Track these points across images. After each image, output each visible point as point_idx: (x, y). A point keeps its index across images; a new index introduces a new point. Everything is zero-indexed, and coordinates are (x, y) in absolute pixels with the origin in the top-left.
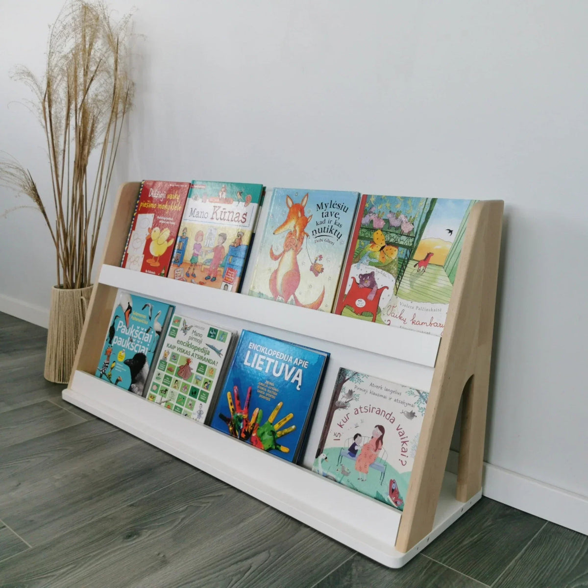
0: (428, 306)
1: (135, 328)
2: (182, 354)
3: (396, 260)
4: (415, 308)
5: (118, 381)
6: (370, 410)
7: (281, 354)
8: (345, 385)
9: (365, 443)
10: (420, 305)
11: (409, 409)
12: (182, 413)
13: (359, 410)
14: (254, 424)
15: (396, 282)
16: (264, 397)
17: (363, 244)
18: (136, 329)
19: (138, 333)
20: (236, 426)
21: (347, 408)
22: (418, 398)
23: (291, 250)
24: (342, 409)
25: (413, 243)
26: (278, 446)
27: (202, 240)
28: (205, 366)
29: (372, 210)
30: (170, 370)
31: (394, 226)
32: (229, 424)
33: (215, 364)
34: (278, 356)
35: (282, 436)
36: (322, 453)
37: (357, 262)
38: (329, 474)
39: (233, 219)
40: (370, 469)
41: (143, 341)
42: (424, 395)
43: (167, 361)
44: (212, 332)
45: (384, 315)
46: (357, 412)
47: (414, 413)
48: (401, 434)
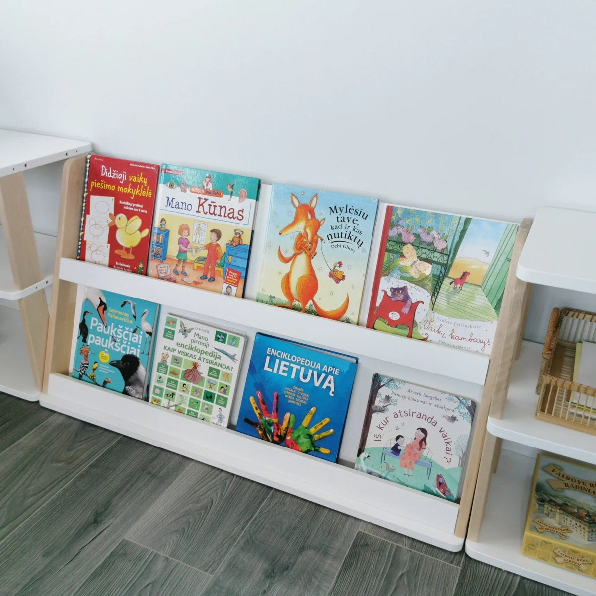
0: (467, 322)
1: (116, 326)
2: (187, 358)
3: (430, 276)
4: (453, 323)
5: (105, 383)
6: (411, 414)
7: (307, 360)
8: (380, 391)
9: (408, 443)
10: (459, 321)
11: (450, 414)
12: (198, 417)
13: (399, 414)
14: (287, 428)
15: (432, 297)
16: (294, 402)
17: (392, 257)
18: (118, 328)
19: (122, 333)
20: (266, 429)
21: (386, 412)
22: (458, 404)
23: (304, 253)
24: (380, 413)
25: (448, 260)
26: (317, 448)
27: (189, 235)
28: (218, 371)
29: (400, 223)
30: (174, 373)
31: (425, 242)
32: (258, 428)
33: (229, 369)
34: (303, 362)
35: (320, 439)
36: (363, 452)
37: (387, 275)
38: (373, 470)
39: (226, 215)
40: (415, 466)
41: (131, 342)
42: (464, 401)
43: (168, 364)
44: (220, 335)
45: (421, 328)
46: (396, 416)
47: (456, 417)
48: (444, 435)
